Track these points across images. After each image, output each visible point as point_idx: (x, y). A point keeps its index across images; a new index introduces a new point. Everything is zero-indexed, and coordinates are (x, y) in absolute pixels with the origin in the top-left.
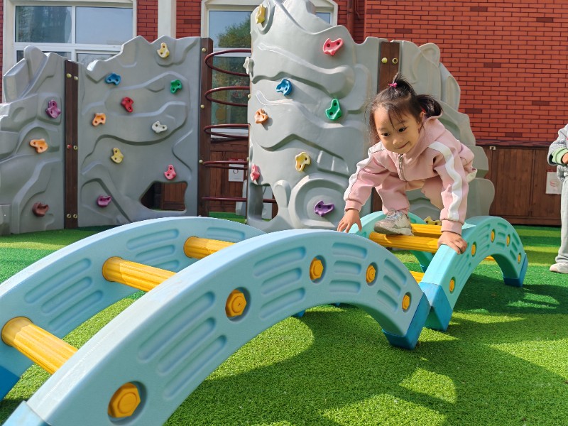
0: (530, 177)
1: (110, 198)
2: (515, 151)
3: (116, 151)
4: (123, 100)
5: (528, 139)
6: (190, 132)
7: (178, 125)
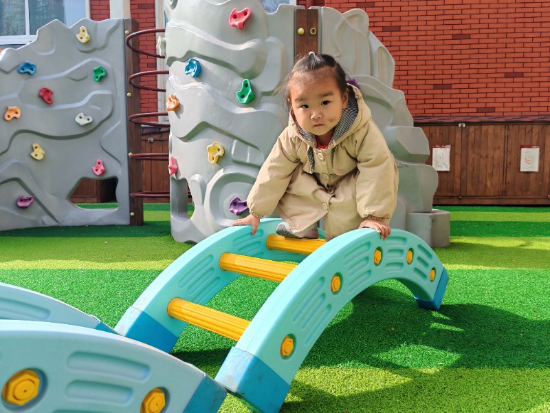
0: (502, 155)
1: (33, 198)
2: (486, 127)
3: (36, 147)
4: (41, 91)
5: (502, 114)
6: (118, 123)
7: (104, 117)
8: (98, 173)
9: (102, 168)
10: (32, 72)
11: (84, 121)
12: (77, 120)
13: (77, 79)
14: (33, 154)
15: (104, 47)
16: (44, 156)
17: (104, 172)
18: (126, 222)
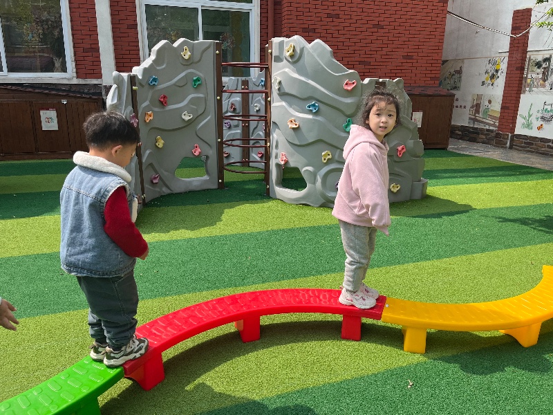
1: (159, 176)
3: (159, 139)
6: (209, 117)
7: (200, 113)
8: (197, 154)
9: (199, 150)
10: (156, 84)
11: (187, 118)
12: (183, 117)
13: (180, 86)
14: (157, 144)
15: (199, 61)
16: (164, 144)
17: (200, 153)
18: (215, 186)
